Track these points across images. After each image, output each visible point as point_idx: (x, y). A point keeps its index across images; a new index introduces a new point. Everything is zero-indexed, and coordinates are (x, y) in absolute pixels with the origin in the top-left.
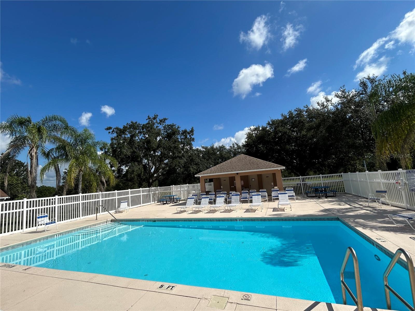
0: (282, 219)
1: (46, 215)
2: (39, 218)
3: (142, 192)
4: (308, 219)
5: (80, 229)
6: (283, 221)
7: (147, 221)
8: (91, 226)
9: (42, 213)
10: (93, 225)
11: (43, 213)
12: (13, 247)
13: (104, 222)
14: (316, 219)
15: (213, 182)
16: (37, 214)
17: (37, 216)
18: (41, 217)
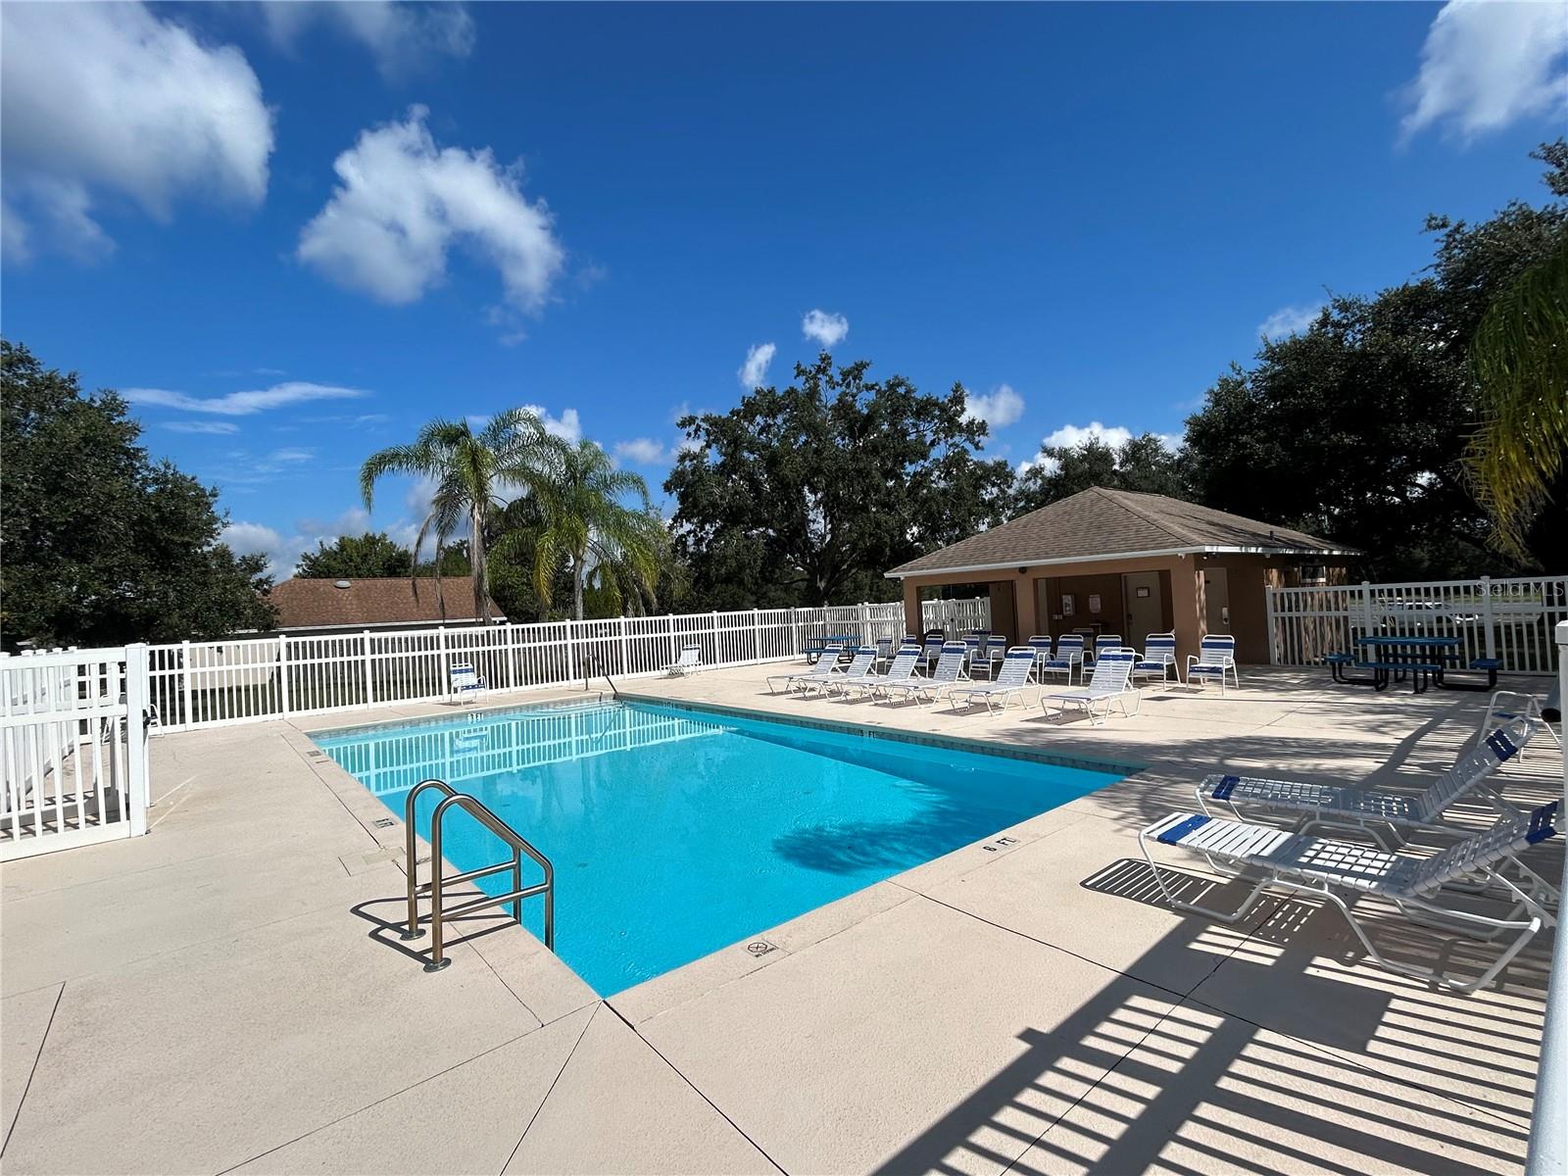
0: (982, 748)
1: (470, 666)
2: (455, 672)
3: (758, 621)
4: (1061, 758)
5: (527, 707)
6: (983, 753)
7: (677, 706)
8: (555, 703)
9: (466, 661)
10: (562, 702)
11: (463, 664)
12: (385, 726)
13: (593, 698)
15: (987, 600)
16: (451, 665)
17: (452, 669)
18: (461, 672)
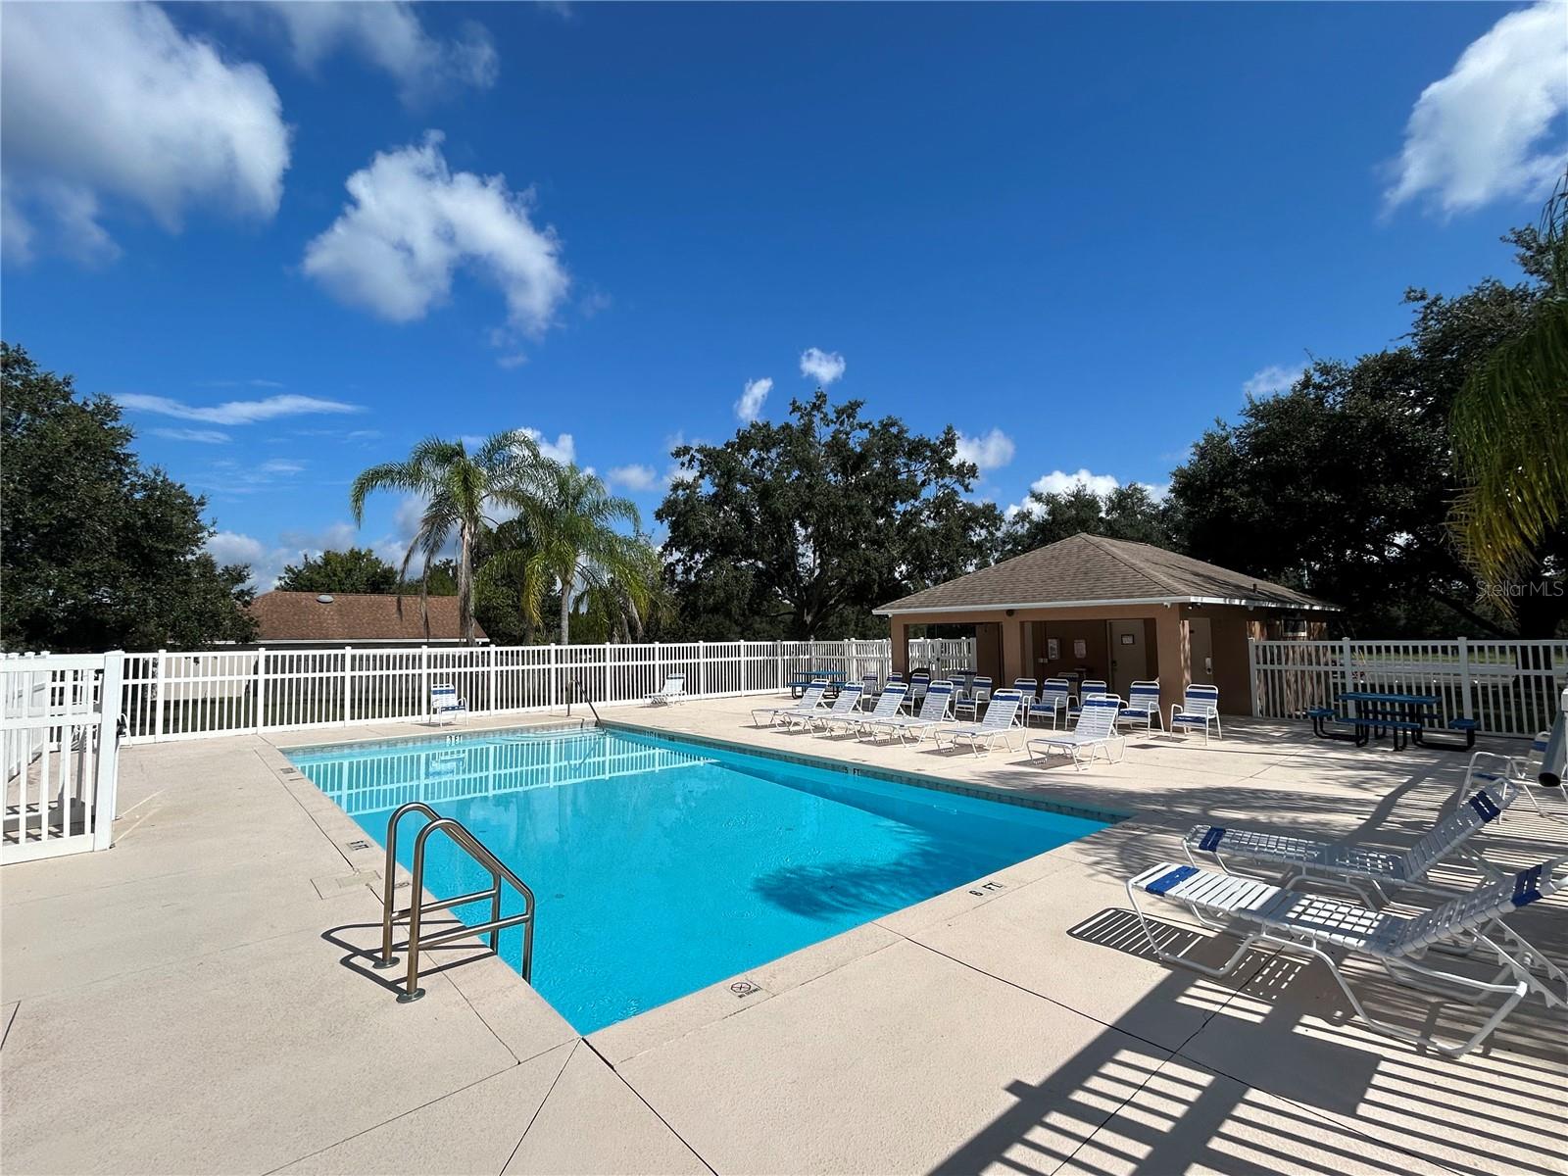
0: (968, 790)
1: (451, 687)
2: (435, 693)
3: (744, 652)
4: (1047, 803)
5: (507, 731)
6: (968, 795)
7: (659, 735)
8: (536, 728)
10: (543, 727)
13: (575, 724)
14: (1072, 808)
16: (432, 685)
17: (433, 689)
18: (441, 692)
